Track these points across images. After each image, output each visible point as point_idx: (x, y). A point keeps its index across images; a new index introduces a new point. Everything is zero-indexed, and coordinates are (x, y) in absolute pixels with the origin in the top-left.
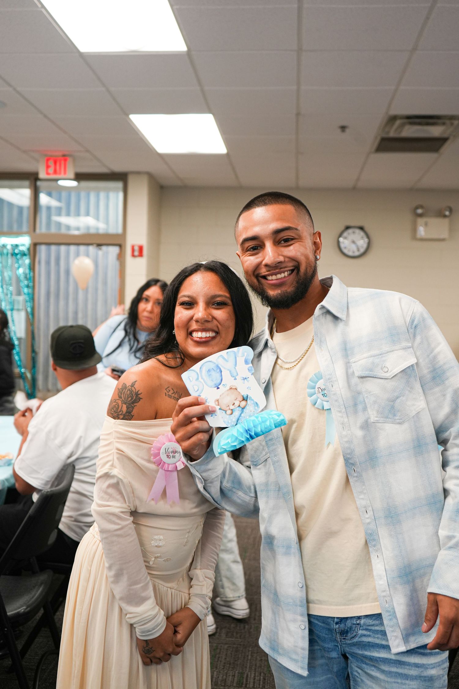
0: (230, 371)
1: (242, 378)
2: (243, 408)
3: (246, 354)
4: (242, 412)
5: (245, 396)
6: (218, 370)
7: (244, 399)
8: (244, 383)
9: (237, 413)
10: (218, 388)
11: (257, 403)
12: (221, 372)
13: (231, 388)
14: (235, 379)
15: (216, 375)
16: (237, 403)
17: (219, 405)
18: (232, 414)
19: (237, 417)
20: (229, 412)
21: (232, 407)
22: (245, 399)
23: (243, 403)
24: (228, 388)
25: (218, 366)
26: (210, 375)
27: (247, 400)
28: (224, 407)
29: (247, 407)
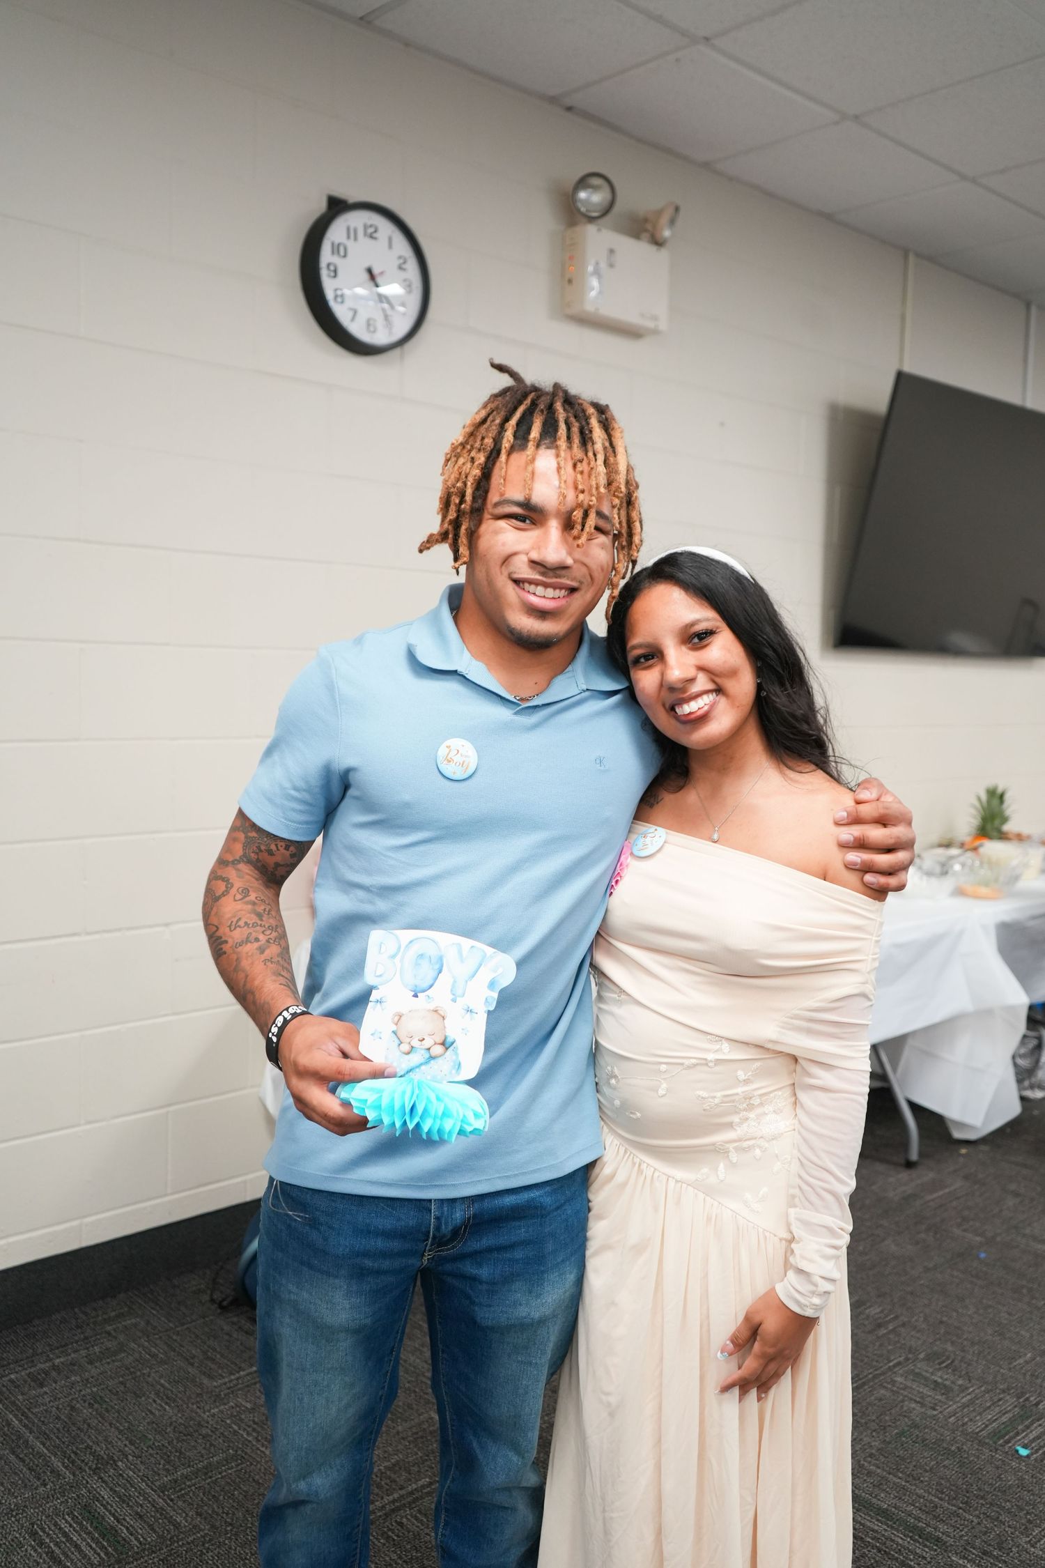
0: (455, 982)
1: (466, 1007)
2: (432, 1058)
3: (500, 971)
4: (426, 1063)
5: (449, 1040)
6: (437, 966)
7: (443, 1044)
8: (463, 1018)
9: (416, 1058)
10: (416, 996)
11: (460, 1064)
12: (440, 972)
13: (436, 1011)
14: (454, 1001)
15: (427, 972)
16: (428, 1042)
17: (396, 1024)
18: (408, 1053)
19: (413, 1064)
20: (405, 1047)
21: (415, 1043)
22: (445, 1044)
23: (438, 1050)
24: (432, 1006)
25: (441, 959)
26: (417, 964)
27: (447, 1049)
28: (402, 1034)
29: (440, 1060)
